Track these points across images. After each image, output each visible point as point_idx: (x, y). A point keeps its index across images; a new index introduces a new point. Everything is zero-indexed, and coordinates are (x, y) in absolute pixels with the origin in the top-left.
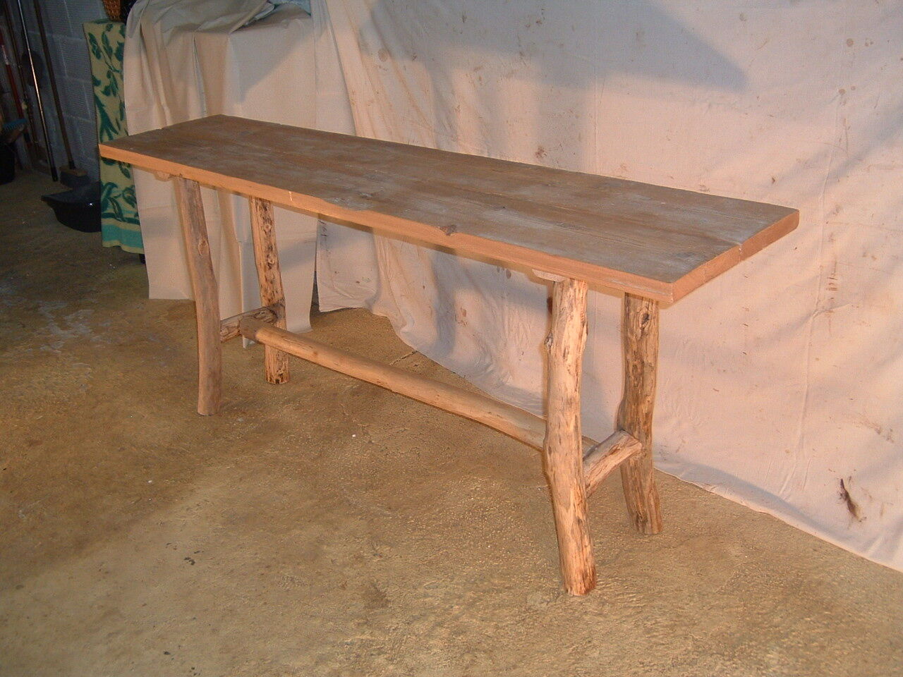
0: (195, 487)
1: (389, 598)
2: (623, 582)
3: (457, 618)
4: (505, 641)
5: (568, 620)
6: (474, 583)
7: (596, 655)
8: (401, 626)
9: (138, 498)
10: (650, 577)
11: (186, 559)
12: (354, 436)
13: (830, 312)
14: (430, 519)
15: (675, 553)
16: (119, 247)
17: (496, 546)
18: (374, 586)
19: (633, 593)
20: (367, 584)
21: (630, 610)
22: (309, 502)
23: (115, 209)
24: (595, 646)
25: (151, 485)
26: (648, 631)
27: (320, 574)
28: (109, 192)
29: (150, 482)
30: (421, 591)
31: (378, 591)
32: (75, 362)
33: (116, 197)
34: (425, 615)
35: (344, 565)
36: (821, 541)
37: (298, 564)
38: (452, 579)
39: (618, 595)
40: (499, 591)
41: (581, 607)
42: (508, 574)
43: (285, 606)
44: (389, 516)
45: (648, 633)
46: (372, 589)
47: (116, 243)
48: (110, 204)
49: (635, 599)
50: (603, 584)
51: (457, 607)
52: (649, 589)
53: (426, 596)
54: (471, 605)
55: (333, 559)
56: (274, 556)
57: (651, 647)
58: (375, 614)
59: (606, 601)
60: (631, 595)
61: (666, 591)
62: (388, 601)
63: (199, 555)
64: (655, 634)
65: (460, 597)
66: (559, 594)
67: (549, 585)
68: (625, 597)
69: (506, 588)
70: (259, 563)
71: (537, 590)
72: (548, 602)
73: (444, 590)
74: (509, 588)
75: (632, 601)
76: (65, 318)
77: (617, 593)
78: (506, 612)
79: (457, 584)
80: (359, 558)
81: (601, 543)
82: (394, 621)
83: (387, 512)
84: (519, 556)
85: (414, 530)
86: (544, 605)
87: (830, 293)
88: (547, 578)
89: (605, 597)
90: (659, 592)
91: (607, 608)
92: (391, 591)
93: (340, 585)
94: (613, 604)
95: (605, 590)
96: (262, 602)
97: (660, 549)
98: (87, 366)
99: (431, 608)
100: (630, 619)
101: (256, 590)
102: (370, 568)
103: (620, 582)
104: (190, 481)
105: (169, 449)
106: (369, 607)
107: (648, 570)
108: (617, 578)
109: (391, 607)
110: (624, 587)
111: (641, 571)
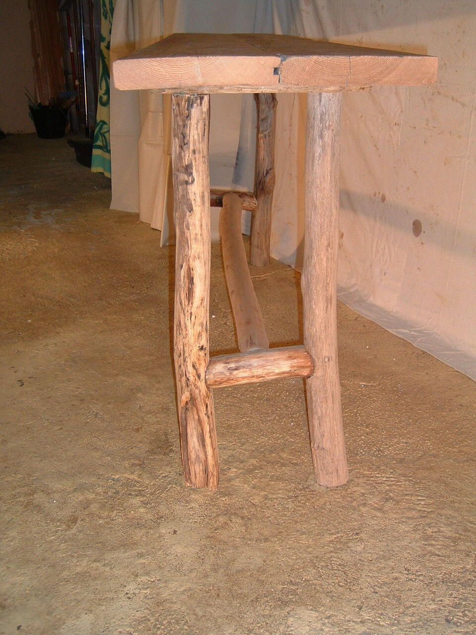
0: (62, 330)
2: (416, 483)
3: (230, 480)
4: (268, 513)
5: (343, 507)
6: (263, 452)
7: (359, 549)
8: (173, 475)
9: (12, 330)
10: (446, 484)
11: (19, 381)
12: (213, 316)
14: (247, 391)
16: (103, 174)
17: (299, 424)
18: (166, 434)
19: (422, 496)
20: (161, 432)
21: (414, 512)
22: (147, 358)
23: (103, 142)
24: (361, 540)
25: (30, 324)
26: (427, 538)
27: (123, 415)
28: (101, 128)
29: (29, 321)
31: (168, 440)
32: (30, 238)
33: (105, 132)
35: (150, 412)
37: (109, 403)
38: (243, 445)
39: (406, 495)
40: (283, 465)
41: (362, 498)
42: (300, 452)
43: (77, 435)
45: (426, 540)
46: (164, 437)
47: (100, 170)
48: (100, 138)
49: (422, 503)
50: (393, 481)
51: (234, 470)
52: (442, 496)
54: (250, 471)
55: (142, 405)
56: (92, 393)
57: (424, 555)
58: (153, 460)
59: (391, 498)
60: (420, 498)
61: (460, 502)
63: (31, 380)
64: (433, 542)
65: (242, 462)
68: (413, 498)
69: (292, 464)
70: (75, 396)
73: (230, 452)
74: (296, 464)
75: (420, 504)
76: (42, 213)
77: (405, 492)
78: (281, 485)
79: (246, 450)
81: (406, 443)
82: (168, 469)
85: (228, 396)
89: (391, 495)
90: (452, 502)
91: (389, 505)
93: (136, 427)
94: (398, 502)
95: (394, 487)
96: (59, 427)
97: (467, 461)
98: (36, 242)
100: (411, 522)
101: (60, 416)
102: (171, 419)
103: (413, 482)
104: (60, 326)
105: (58, 302)
106: (152, 452)
107: (447, 477)
108: (411, 478)
109: (172, 456)
110: (416, 488)
111: (439, 477)
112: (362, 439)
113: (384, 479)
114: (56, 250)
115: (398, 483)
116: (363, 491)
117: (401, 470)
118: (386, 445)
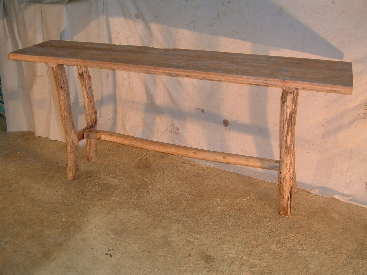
1: (213, 257)
3: (248, 261)
4: (274, 268)
5: (292, 254)
6: (245, 244)
7: (313, 266)
8: (227, 268)
9: (62, 228)
10: (312, 231)
11: (106, 254)
12: (150, 187)
13: (365, 119)
14: (208, 220)
15: (315, 220)
17: (243, 227)
20: (199, 253)
21: (314, 246)
22: (149, 219)
24: (310, 263)
26: (326, 253)
27: (175, 251)
29: (64, 219)
30: (224, 252)
31: (207, 255)
34: (233, 262)
35: (184, 246)
36: (363, 207)
37: (162, 248)
38: (235, 244)
40: (257, 247)
41: (294, 248)
42: (256, 239)
43: (169, 269)
44: (189, 221)
45: (327, 254)
46: (203, 254)
50: (296, 237)
51: (245, 256)
52: (315, 236)
53: (228, 253)
54: (250, 254)
55: (177, 243)
56: (149, 246)
57: (331, 259)
58: (212, 266)
60: (310, 240)
61: (322, 236)
62: (213, 259)
63: (112, 251)
64: (329, 254)
65: (243, 252)
66: (282, 244)
67: (275, 241)
68: (308, 241)
69: (259, 245)
70: (144, 251)
71: (272, 243)
72: (280, 248)
73: (234, 250)
74: (261, 244)
75: (312, 242)
77: (304, 240)
78: (266, 255)
79: (238, 246)
80: (188, 241)
82: (222, 267)
84: (256, 230)
85: (204, 225)
86: (279, 249)
87: (364, 112)
88: (273, 238)
89: (301, 242)
90: (320, 237)
91: (304, 246)
92: (212, 253)
93: (187, 255)
94: (305, 244)
95: (299, 239)
96: (157, 269)
99: (234, 259)
100: (316, 250)
101: (150, 264)
102: (196, 245)
103: (302, 235)
104: (84, 217)
105: (64, 203)
106: (207, 263)
107: (309, 228)
108: (300, 233)
109: (217, 261)
110: (305, 237)
112: (270, 225)
113: (293, 237)
114: (14, 169)
116: (292, 245)
117: (294, 232)
118: (279, 223)
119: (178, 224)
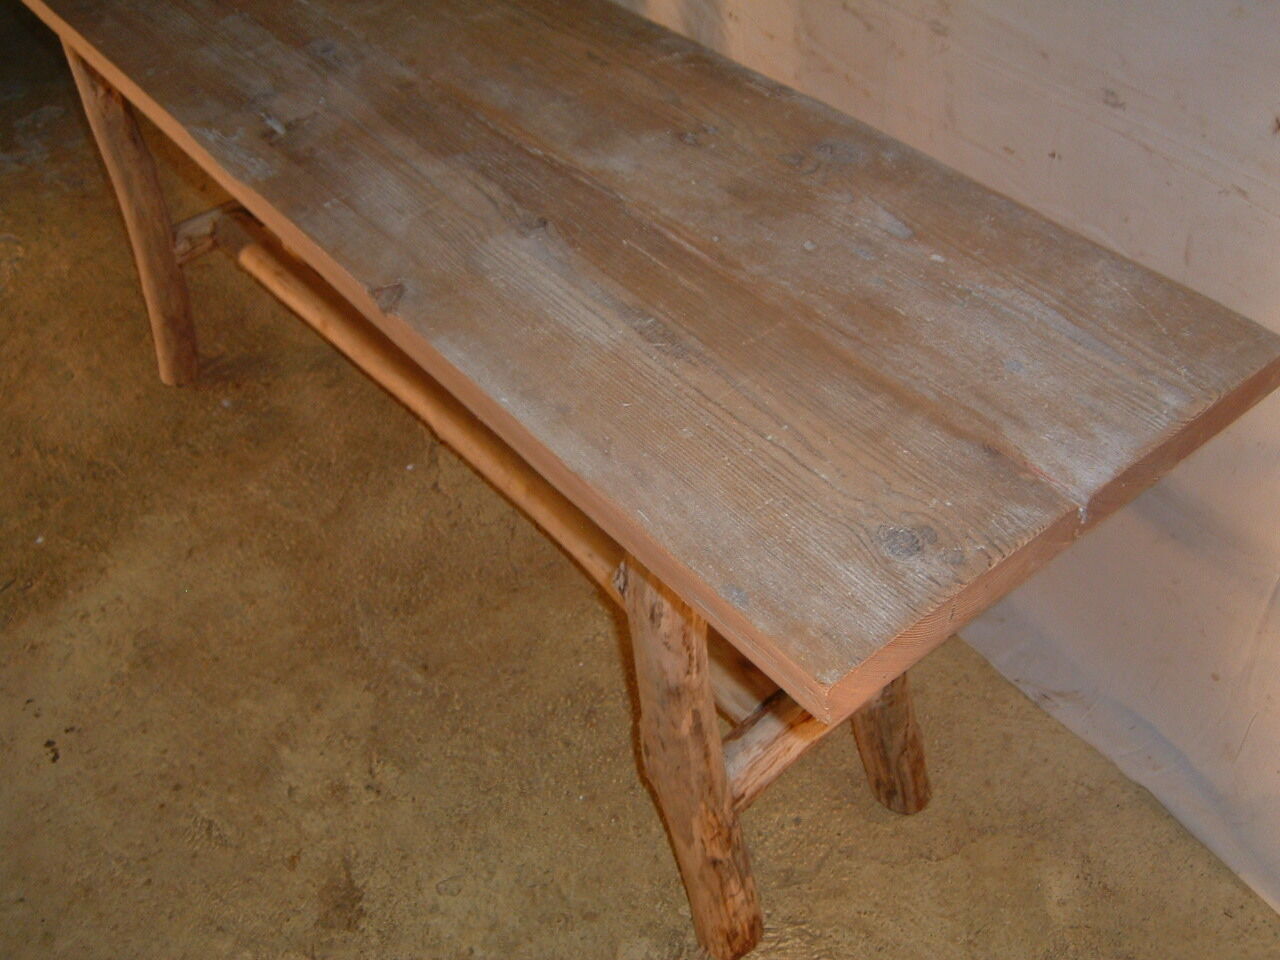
0: (110, 561)
1: (366, 905)
2: (815, 939)
6: (529, 891)
10: (868, 934)
11: (48, 744)
12: (410, 467)
15: (937, 874)
18: (347, 868)
20: (337, 861)
22: (288, 631)
25: (40, 549)
27: (260, 821)
29: (39, 540)
30: (428, 895)
31: (351, 882)
35: (309, 804)
37: (230, 790)
38: (492, 874)
40: (569, 923)
42: (599, 880)
43: (181, 896)
44: (418, 687)
46: (343, 875)
50: (773, 939)
53: (433, 910)
55: (294, 784)
56: (194, 760)
58: (331, 945)
62: (361, 913)
63: (71, 736)
66: (681, 949)
67: (668, 922)
69: (586, 916)
70: (162, 777)
71: (643, 933)
73: (469, 902)
79: (498, 888)
80: (339, 790)
81: (797, 822)
83: (418, 678)
84: (631, 833)
85: (454, 731)
88: (670, 904)
92: (375, 886)
93: (288, 855)
96: (144, 879)
97: (909, 859)
98: (18, 243)
101: (142, 845)
102: (352, 818)
103: (808, 938)
104: (104, 547)
105: (91, 464)
106: (324, 923)
107: (871, 913)
108: (804, 927)
109: (363, 930)
110: (813, 954)
111: (856, 916)
114: (65, 267)
115: (781, 945)
117: (787, 906)
118: (760, 834)
119: (367, 688)
